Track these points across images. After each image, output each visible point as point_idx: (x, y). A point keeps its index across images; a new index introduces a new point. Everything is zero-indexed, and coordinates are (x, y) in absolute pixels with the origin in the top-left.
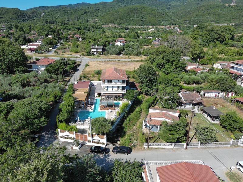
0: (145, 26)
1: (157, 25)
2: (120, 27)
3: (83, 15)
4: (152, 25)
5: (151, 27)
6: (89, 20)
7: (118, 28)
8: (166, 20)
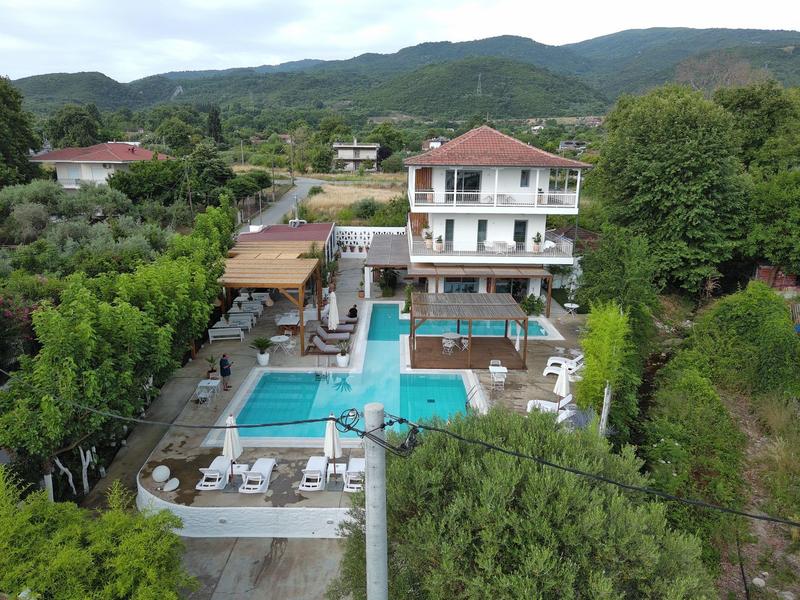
0: (513, 120)
1: (552, 115)
2: (427, 123)
3: (305, 91)
4: (535, 116)
5: (533, 121)
6: (325, 103)
7: (420, 125)
8: (581, 101)
